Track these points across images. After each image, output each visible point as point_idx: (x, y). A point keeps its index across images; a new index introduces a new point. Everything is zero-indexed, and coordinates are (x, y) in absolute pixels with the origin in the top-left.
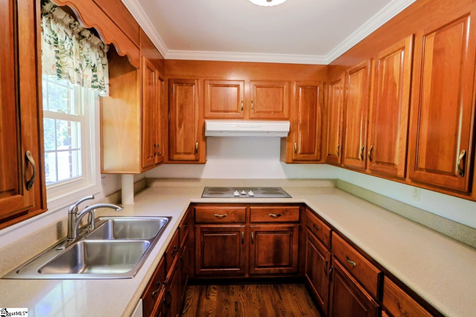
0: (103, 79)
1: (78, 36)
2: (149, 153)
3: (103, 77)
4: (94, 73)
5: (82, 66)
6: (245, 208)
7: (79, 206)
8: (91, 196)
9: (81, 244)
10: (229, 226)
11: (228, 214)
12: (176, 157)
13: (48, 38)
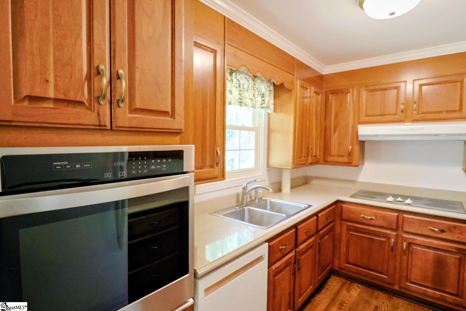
0: (269, 101)
1: (253, 78)
2: (302, 153)
3: (269, 100)
4: (263, 99)
5: (255, 96)
6: (397, 214)
7: (248, 185)
8: (254, 179)
9: (247, 208)
10: (377, 229)
11: (376, 217)
12: (330, 159)
13: (235, 85)
